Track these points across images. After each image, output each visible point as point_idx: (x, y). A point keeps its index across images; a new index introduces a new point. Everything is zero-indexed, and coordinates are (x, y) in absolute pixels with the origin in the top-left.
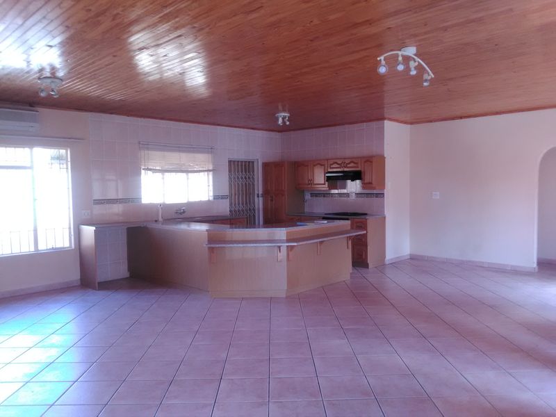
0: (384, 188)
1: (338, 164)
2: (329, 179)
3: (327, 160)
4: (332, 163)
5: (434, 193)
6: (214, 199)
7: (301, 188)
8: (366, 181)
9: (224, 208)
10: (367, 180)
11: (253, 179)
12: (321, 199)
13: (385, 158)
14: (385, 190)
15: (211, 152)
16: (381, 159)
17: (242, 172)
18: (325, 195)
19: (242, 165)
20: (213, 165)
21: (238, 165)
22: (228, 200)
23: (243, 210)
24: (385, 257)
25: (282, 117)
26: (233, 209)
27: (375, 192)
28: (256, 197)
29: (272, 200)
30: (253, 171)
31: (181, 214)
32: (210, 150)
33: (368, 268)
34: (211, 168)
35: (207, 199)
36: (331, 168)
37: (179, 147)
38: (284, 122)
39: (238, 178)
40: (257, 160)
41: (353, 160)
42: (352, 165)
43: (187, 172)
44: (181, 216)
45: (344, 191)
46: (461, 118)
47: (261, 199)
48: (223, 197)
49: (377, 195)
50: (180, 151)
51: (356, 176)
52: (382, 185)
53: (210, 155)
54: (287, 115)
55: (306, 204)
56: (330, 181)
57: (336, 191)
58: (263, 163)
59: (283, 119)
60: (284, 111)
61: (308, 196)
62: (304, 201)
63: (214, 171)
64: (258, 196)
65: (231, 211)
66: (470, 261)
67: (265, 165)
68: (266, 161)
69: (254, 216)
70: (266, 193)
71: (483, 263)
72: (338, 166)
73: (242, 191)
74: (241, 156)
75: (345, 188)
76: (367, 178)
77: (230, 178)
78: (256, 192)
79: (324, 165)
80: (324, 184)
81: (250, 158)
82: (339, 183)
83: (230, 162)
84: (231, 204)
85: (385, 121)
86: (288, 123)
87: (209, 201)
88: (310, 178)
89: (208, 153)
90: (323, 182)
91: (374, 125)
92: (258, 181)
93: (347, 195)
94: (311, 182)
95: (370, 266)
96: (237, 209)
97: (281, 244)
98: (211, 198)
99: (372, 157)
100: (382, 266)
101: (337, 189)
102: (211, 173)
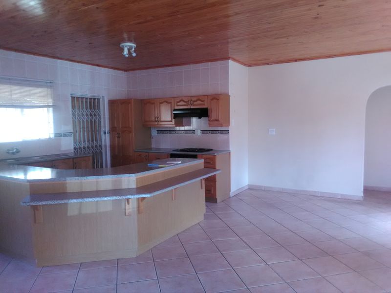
0: (229, 126)
1: (185, 102)
2: (176, 116)
3: (174, 98)
4: (178, 101)
5: (270, 129)
6: (55, 136)
7: (147, 126)
8: (213, 119)
9: (68, 146)
10: (213, 117)
11: (99, 115)
12: (168, 135)
13: (229, 96)
14: (230, 127)
15: (51, 87)
16: (227, 97)
17: (87, 109)
18: (171, 131)
19: (86, 102)
20: (54, 100)
21: (82, 102)
22: (72, 138)
23: (88, 147)
24: (230, 191)
25: (128, 47)
26: (78, 147)
27: (220, 128)
28: (102, 133)
29: (119, 137)
30: (99, 109)
31: (13, 153)
32: (49, 84)
33: (216, 203)
34: (51, 103)
35: (47, 137)
36: (177, 106)
37: (10, 79)
38: (130, 53)
39: (83, 115)
40: (103, 97)
41: (199, 98)
42: (199, 102)
43: (22, 107)
44: (14, 156)
45: (190, 128)
46: (296, 61)
47: (108, 136)
48: (66, 135)
49: (222, 132)
50: (11, 84)
51: (202, 113)
52: (227, 122)
53: (49, 90)
54: (133, 45)
55: (153, 141)
56: (177, 118)
57: (182, 128)
58: (109, 100)
59: (129, 50)
60: (130, 41)
61: (154, 133)
62: (150, 137)
63: (55, 107)
64: (105, 133)
65: (75, 149)
66: (304, 191)
67: (112, 103)
68: (111, 98)
69: (101, 153)
70: (113, 130)
71: (315, 192)
72: (185, 103)
73: (88, 127)
74: (85, 92)
75: (190, 126)
76: (213, 116)
77: (73, 115)
78: (103, 129)
79: (170, 103)
80: (171, 121)
81: (96, 95)
82: (185, 120)
83: (73, 98)
84: (75, 142)
85: (230, 61)
86: (134, 55)
87: (50, 138)
88: (156, 116)
89: (47, 87)
90: (170, 120)
91: (218, 64)
92: (104, 118)
93: (193, 131)
94: (158, 119)
95: (218, 201)
96: (82, 146)
97: (129, 197)
98: (52, 136)
99: (218, 95)
100: (227, 199)
101: (183, 126)
102: (51, 109)
